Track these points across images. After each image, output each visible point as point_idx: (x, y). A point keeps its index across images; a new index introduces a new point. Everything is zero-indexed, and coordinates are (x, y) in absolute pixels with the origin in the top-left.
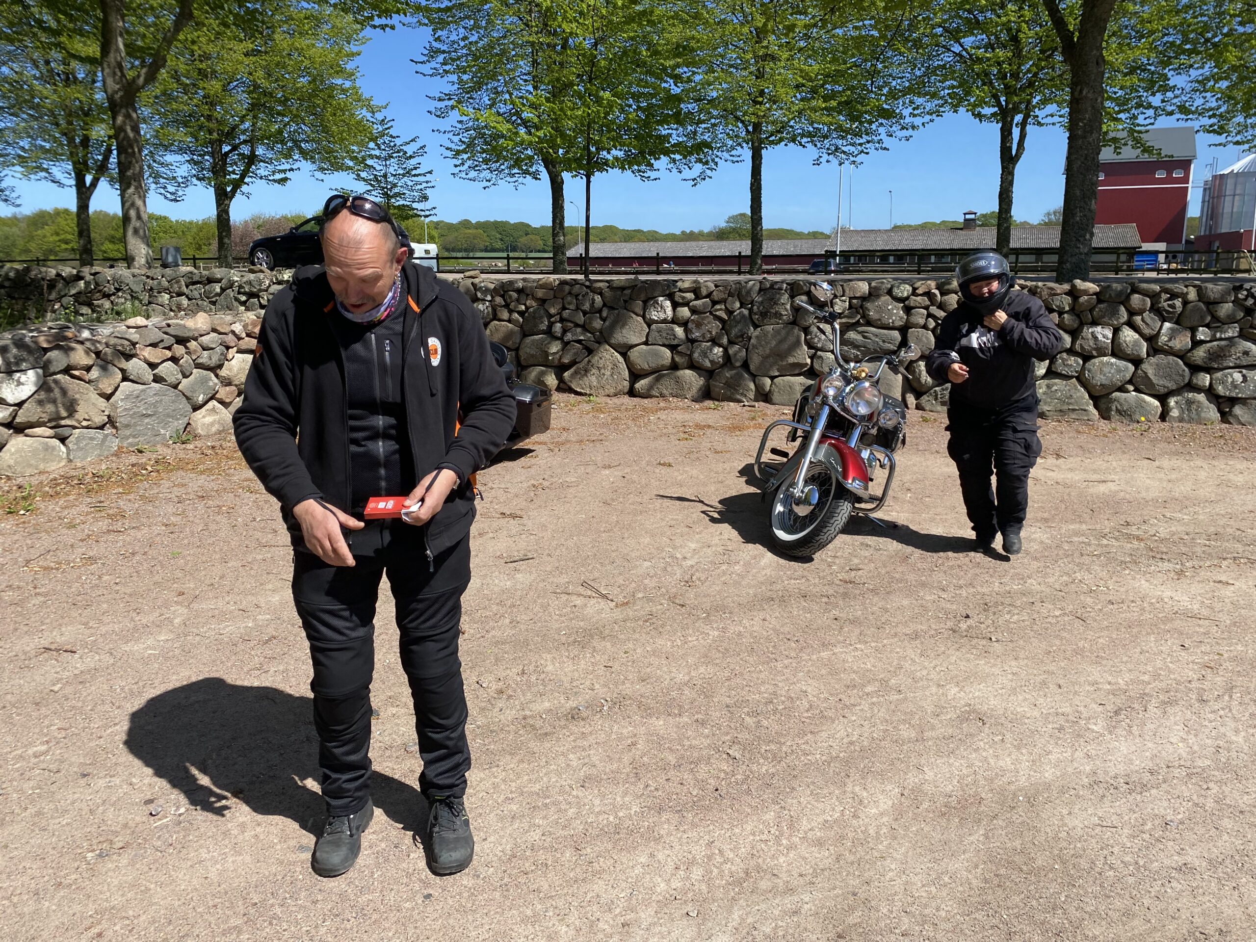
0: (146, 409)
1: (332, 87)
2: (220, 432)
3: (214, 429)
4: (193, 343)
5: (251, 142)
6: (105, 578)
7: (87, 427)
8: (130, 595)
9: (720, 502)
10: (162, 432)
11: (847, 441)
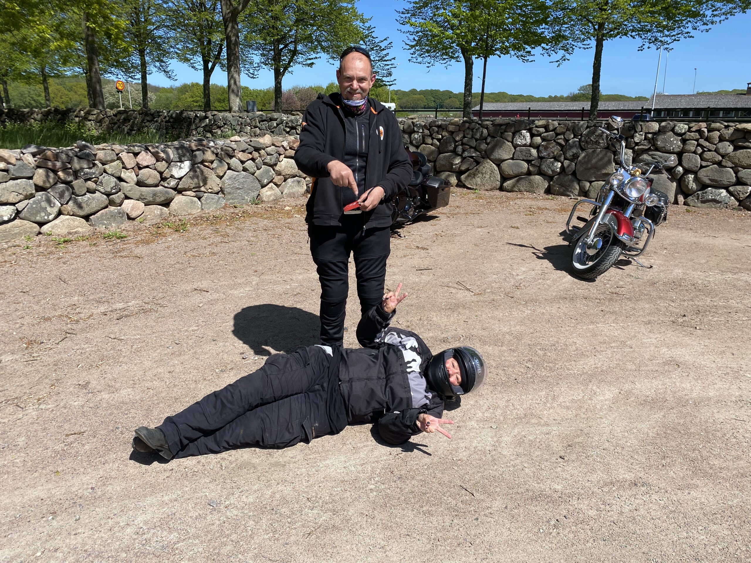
0: (239, 185)
1: (341, 8)
2: (274, 200)
3: (271, 198)
4: (263, 151)
5: (296, 42)
6: (221, 262)
7: (211, 193)
8: (232, 270)
9: (545, 248)
10: (246, 198)
11: (623, 213)
